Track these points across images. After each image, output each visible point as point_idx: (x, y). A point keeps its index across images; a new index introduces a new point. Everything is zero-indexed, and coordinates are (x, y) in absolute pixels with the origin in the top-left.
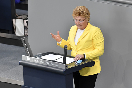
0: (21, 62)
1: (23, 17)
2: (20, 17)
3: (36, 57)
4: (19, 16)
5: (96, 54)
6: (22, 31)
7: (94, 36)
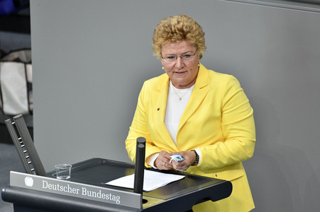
0: (8, 191)
1: (22, 55)
2: (15, 55)
3: (52, 175)
4: (11, 51)
5: (232, 155)
6: (21, 98)
7: (224, 102)
